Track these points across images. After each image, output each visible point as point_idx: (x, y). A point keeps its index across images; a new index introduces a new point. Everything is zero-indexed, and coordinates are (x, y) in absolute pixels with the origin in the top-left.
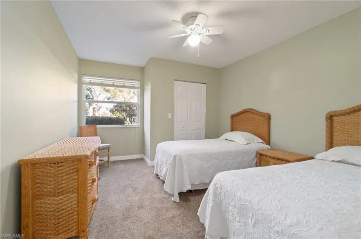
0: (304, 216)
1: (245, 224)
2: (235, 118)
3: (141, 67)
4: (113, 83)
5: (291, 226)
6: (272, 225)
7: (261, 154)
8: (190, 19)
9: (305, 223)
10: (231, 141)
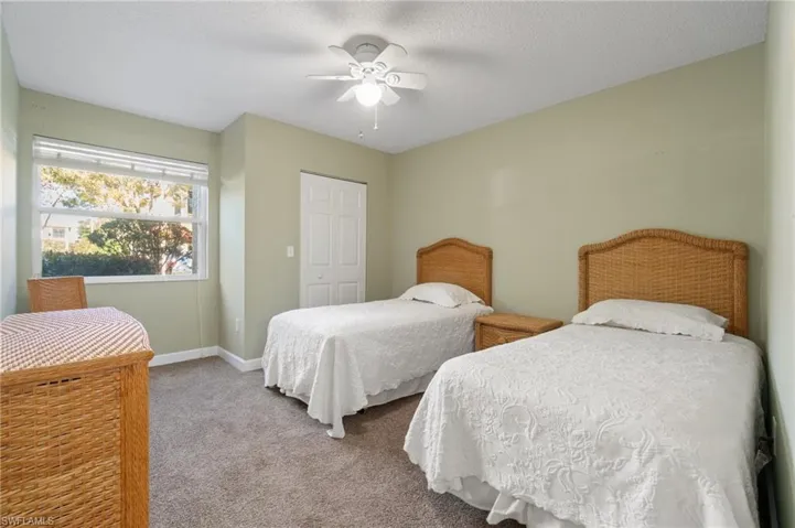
0: (613, 405)
1: (518, 440)
2: (424, 256)
3: (213, 133)
4: (133, 165)
5: (599, 423)
6: (569, 429)
7: (482, 324)
8: (361, 49)
9: (616, 413)
10: (424, 301)
